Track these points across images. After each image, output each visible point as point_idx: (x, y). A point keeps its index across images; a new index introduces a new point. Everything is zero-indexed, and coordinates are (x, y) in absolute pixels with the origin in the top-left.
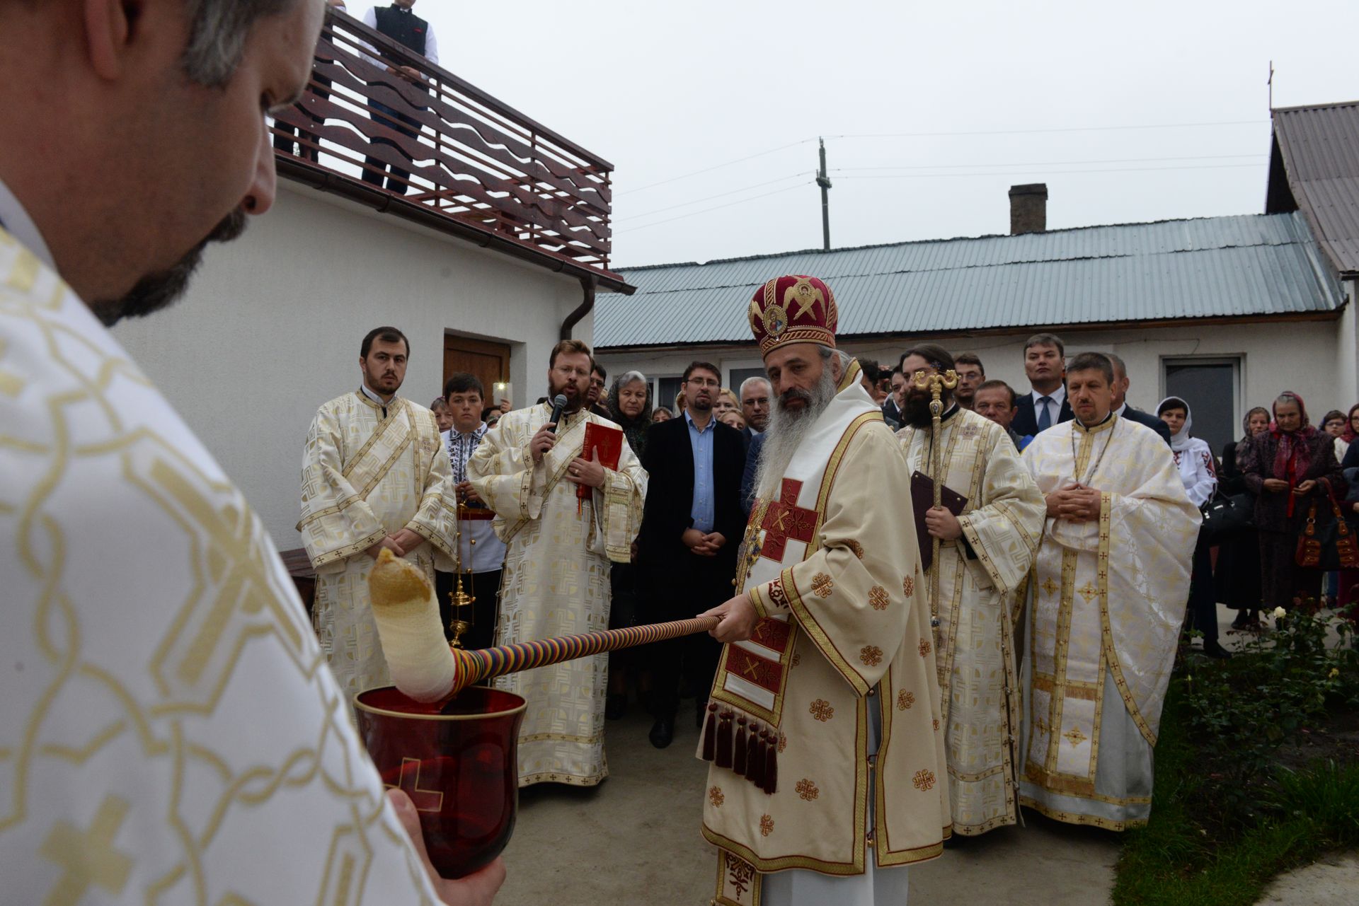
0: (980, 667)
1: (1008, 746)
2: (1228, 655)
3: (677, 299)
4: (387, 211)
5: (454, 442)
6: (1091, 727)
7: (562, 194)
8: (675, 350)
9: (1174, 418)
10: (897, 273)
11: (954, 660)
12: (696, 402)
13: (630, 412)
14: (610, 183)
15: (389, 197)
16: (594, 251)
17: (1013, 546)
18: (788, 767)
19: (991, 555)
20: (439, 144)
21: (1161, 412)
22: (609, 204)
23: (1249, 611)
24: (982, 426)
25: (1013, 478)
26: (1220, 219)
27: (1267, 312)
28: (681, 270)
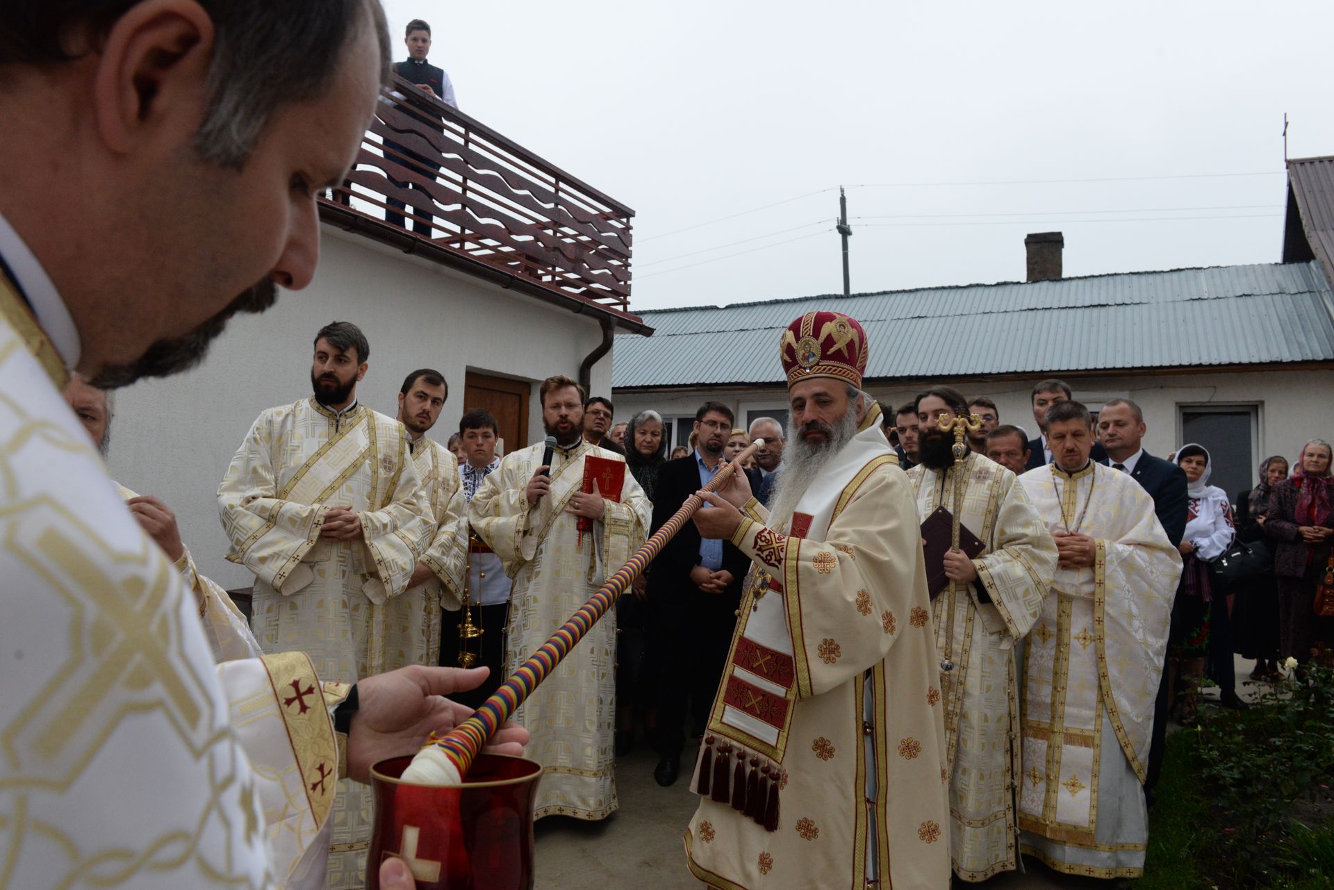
0: (989, 713)
1: (1010, 791)
2: (1245, 706)
3: (697, 341)
4: (414, 253)
5: (467, 476)
6: (1090, 776)
7: (584, 238)
8: (693, 391)
9: (1194, 465)
10: (913, 318)
11: (962, 704)
12: (708, 444)
13: (644, 451)
14: (631, 228)
15: (415, 239)
16: (615, 293)
17: (1027, 592)
18: (789, 806)
19: (1005, 600)
20: (465, 189)
21: (1181, 458)
22: (630, 248)
23: (1267, 661)
24: (994, 471)
25: (1027, 524)
26: (1236, 267)
27: (1284, 361)
28: (702, 313)
